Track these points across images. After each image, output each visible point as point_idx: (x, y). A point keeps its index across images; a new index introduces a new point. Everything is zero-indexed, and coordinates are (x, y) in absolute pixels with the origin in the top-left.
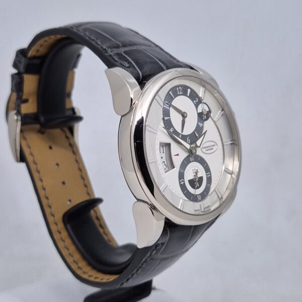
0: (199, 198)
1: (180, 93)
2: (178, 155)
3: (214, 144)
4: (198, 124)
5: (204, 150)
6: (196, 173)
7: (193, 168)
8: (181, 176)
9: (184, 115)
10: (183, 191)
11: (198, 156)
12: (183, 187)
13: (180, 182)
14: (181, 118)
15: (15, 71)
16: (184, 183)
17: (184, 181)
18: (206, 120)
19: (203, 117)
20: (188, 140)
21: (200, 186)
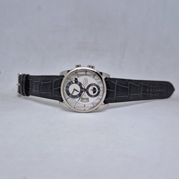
0: (99, 91)
1: (68, 89)
3: (85, 79)
5: (86, 84)
6: (92, 90)
9: (75, 90)
10: (96, 97)
11: (87, 87)
12: (95, 96)
13: (93, 97)
14: (75, 91)
17: (93, 95)
18: (77, 80)
20: (82, 90)
21: (96, 89)
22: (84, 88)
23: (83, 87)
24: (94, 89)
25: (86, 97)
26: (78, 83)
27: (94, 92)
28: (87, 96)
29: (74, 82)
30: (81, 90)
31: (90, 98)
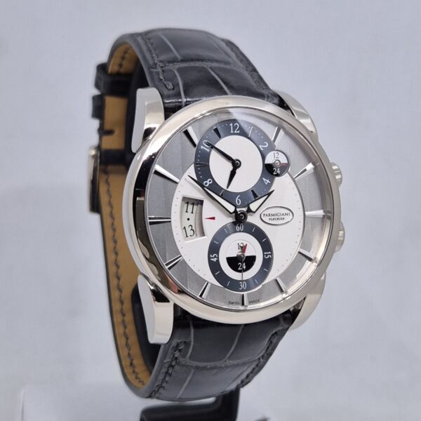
0: (243, 286)
1: (235, 132)
2: (213, 218)
3: (288, 212)
5: (265, 218)
6: (243, 250)
8: (214, 249)
9: (236, 165)
10: (213, 272)
11: (252, 226)
12: (215, 267)
13: (209, 258)
14: (230, 167)
15: (96, 92)
16: (218, 261)
17: (218, 258)
20: (238, 201)
21: (248, 268)
22: (249, 211)
23: (253, 206)
24: (250, 261)
25: (206, 223)
26: (268, 181)
27: (233, 262)
28: (211, 229)
29: (270, 159)
30: (236, 194)
31: (205, 242)
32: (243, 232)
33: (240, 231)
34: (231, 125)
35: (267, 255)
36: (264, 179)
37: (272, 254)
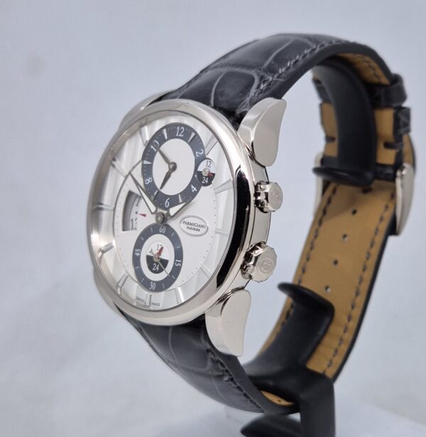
0: (153, 286)
1: (180, 136)
2: (144, 215)
3: (204, 224)
4: (189, 187)
6: (160, 252)
7: (160, 244)
8: (139, 244)
9: (174, 167)
10: (134, 265)
12: (136, 261)
13: (134, 252)
14: (166, 169)
16: (139, 256)
17: (140, 253)
19: (202, 179)
20: (167, 203)
21: (161, 270)
23: (173, 211)
24: (165, 263)
26: (195, 189)
30: (167, 196)
31: (132, 236)
32: (164, 234)
33: (162, 233)
34: (178, 128)
35: (177, 263)
36: (192, 187)
37: (181, 263)
